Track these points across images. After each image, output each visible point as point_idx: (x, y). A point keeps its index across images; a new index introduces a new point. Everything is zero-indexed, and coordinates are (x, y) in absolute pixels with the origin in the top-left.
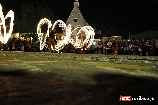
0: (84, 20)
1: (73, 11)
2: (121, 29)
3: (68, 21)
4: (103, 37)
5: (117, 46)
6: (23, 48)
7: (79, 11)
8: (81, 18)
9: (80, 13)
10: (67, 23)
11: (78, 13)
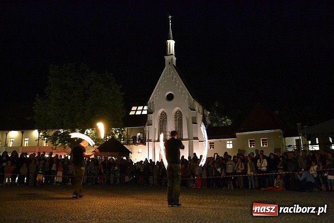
0: (189, 96)
1: (164, 76)
2: (277, 112)
3: (153, 98)
4: (237, 134)
5: (282, 167)
6: (59, 176)
7: (176, 76)
8: (182, 92)
9: (179, 81)
10: (150, 103)
11: (176, 82)
